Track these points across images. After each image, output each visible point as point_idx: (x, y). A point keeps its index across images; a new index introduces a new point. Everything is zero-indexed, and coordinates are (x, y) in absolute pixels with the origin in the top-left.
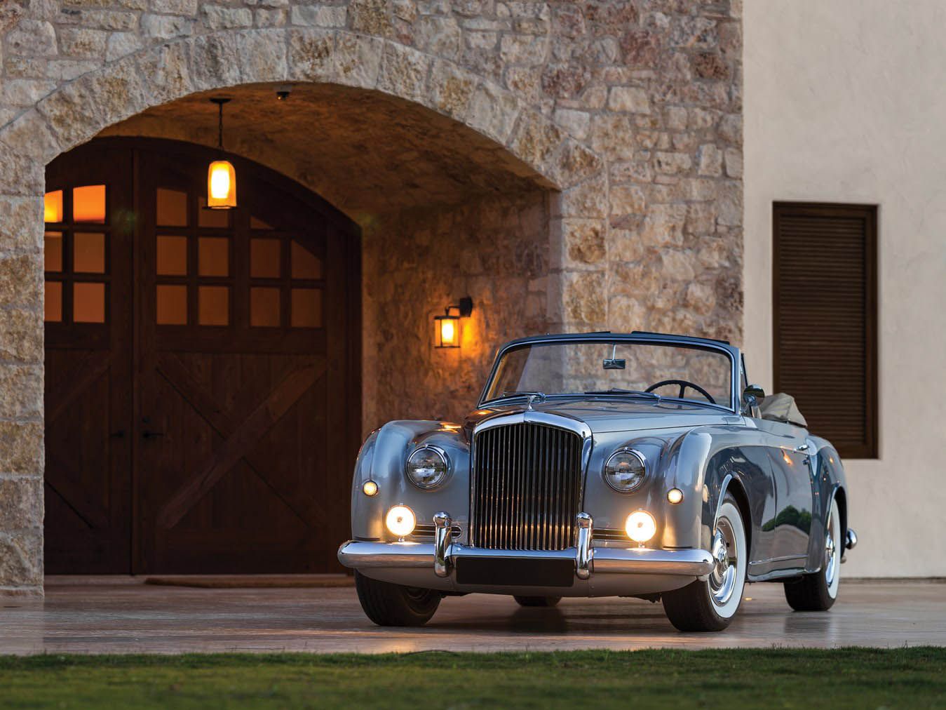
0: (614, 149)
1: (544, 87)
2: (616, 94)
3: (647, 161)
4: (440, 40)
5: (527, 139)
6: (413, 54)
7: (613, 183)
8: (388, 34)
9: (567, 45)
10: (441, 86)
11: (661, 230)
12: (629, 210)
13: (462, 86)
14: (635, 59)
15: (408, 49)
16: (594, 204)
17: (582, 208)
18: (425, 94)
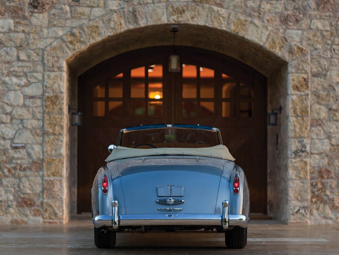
0: (313, 45)
1: (281, 21)
2: (314, 23)
3: (329, 50)
4: (234, 4)
5: (273, 42)
6: (221, 11)
7: (312, 59)
8: (211, 3)
9: (291, 4)
10: (234, 23)
11: (335, 77)
12: (320, 69)
13: (244, 22)
14: (323, 8)
15: (219, 9)
16: (303, 67)
17: (297, 69)
18: (227, 26)
